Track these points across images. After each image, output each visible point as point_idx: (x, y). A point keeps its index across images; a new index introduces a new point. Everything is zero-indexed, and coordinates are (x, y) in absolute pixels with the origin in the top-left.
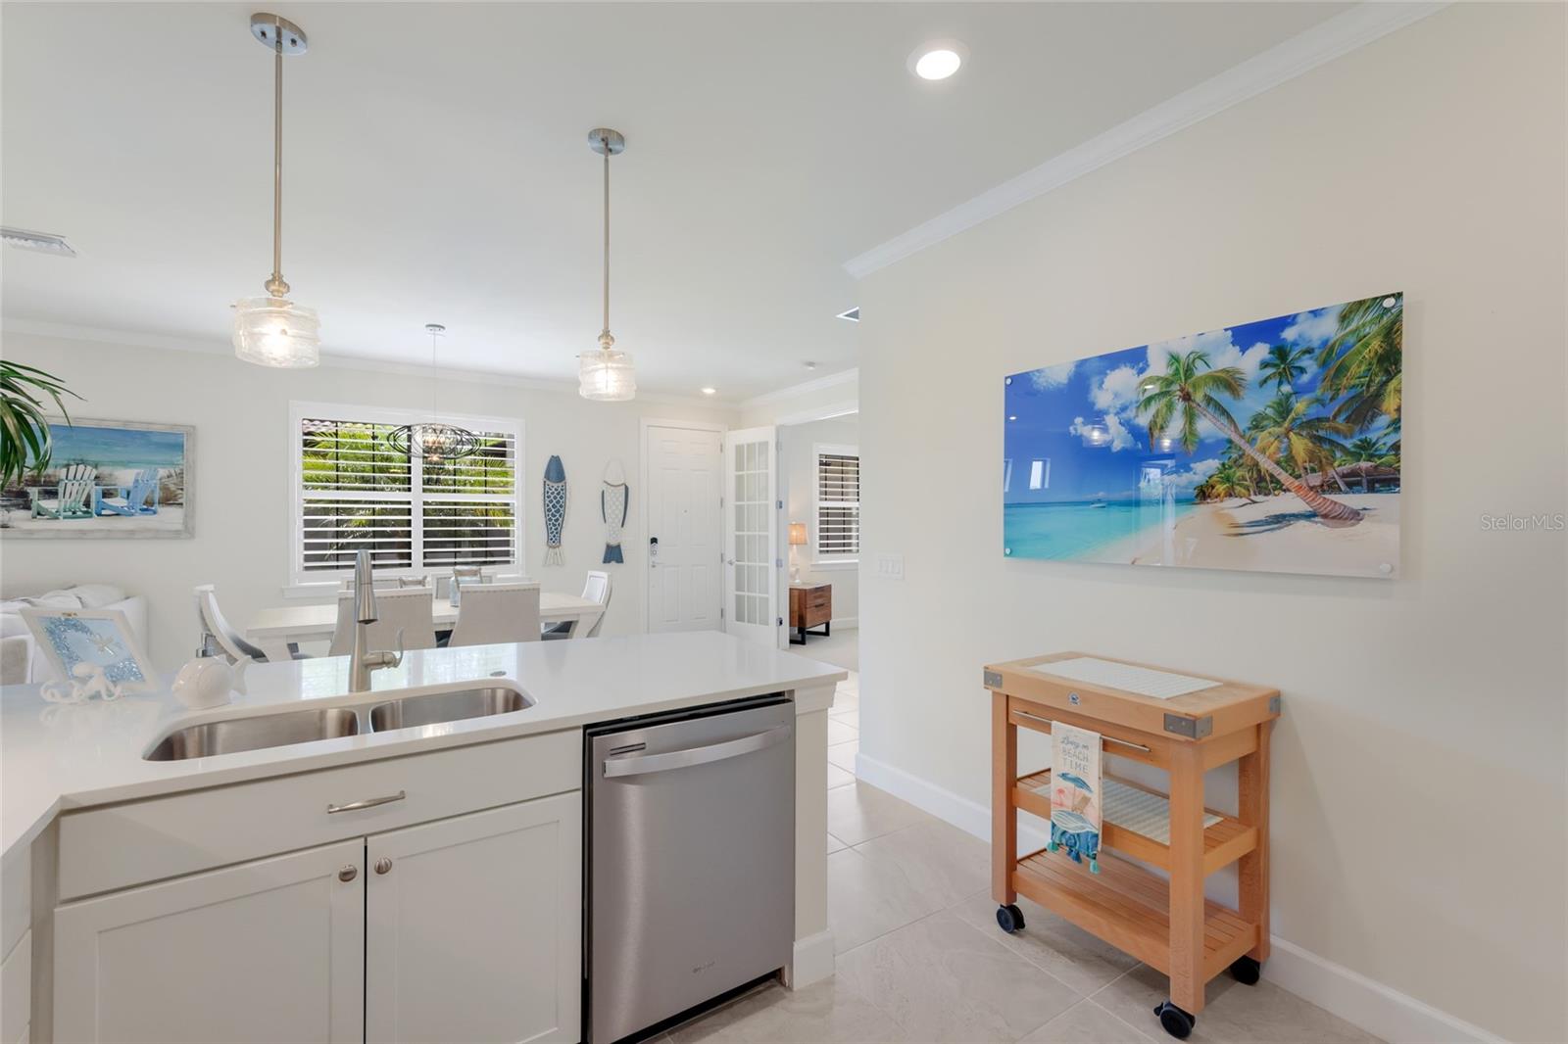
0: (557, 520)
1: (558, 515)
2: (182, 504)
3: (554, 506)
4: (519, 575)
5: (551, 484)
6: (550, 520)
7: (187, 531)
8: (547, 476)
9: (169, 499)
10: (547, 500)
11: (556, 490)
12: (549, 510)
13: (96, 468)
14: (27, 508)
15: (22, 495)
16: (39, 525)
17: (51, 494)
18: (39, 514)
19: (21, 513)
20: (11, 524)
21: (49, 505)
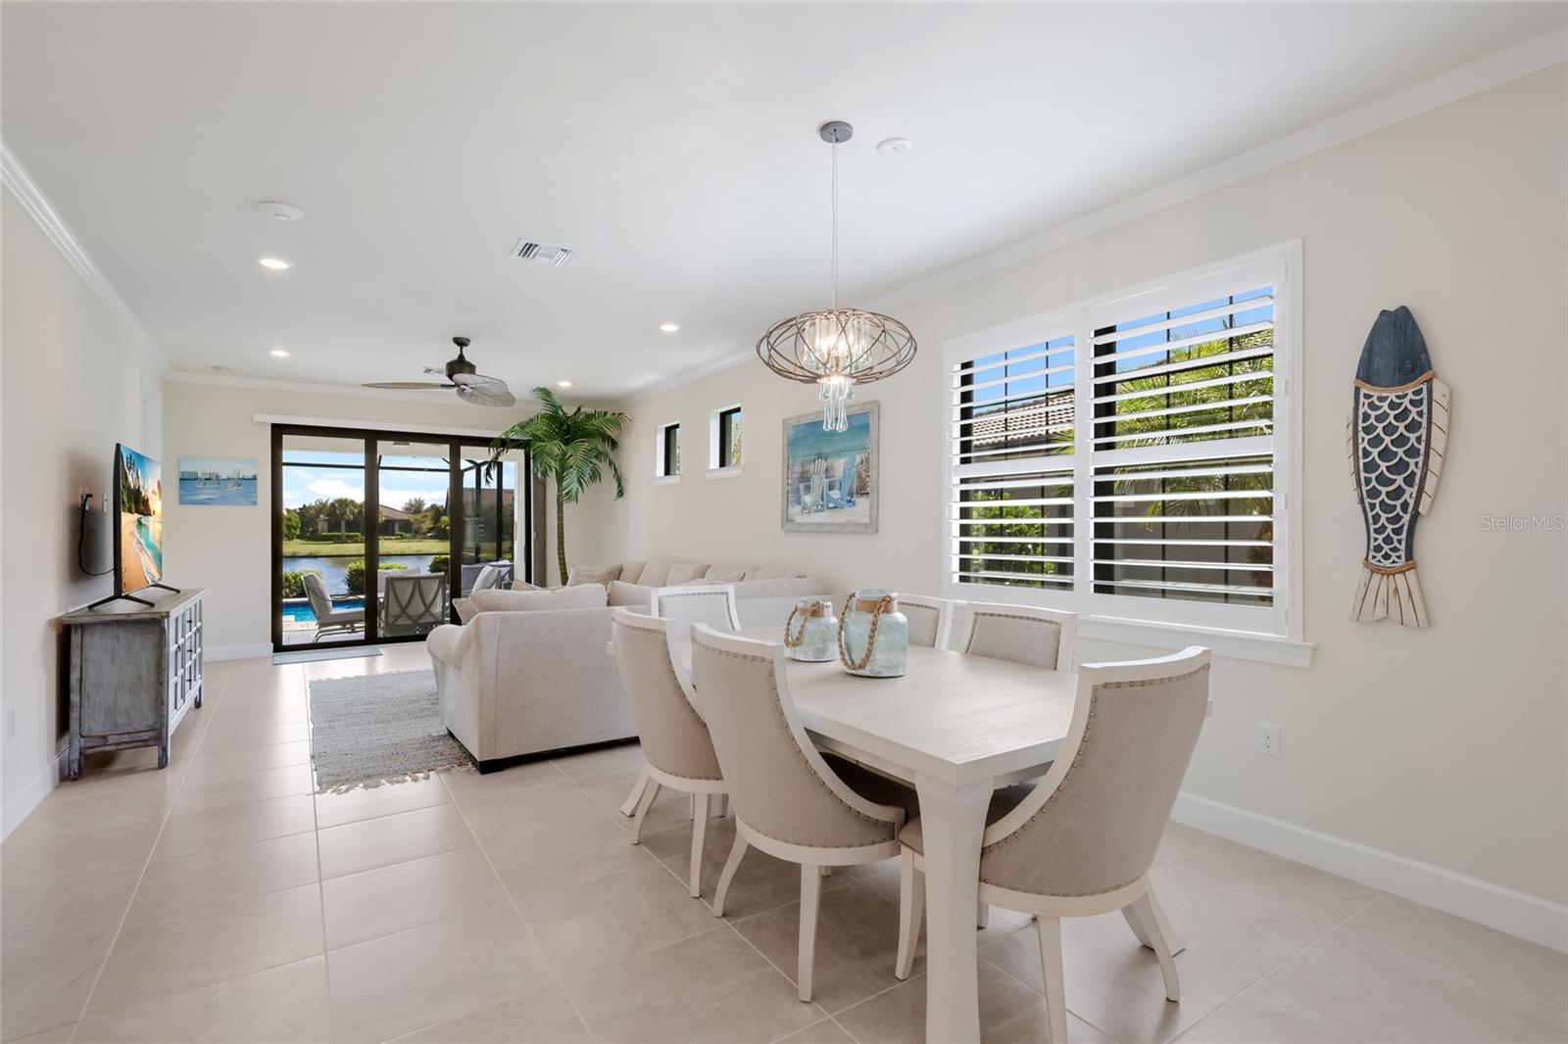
0: (1397, 493)
1: (1400, 480)
2: (868, 493)
3: (1385, 454)
4: (1283, 637)
5: (1375, 393)
6: (1373, 493)
7: (872, 527)
8: (1367, 372)
9: (862, 490)
10: (1364, 440)
11: (1393, 406)
12: (1371, 467)
13: (826, 460)
14: (800, 503)
15: (798, 491)
16: (804, 518)
17: (808, 489)
18: (804, 509)
19: (797, 509)
20: (794, 518)
21: (807, 499)
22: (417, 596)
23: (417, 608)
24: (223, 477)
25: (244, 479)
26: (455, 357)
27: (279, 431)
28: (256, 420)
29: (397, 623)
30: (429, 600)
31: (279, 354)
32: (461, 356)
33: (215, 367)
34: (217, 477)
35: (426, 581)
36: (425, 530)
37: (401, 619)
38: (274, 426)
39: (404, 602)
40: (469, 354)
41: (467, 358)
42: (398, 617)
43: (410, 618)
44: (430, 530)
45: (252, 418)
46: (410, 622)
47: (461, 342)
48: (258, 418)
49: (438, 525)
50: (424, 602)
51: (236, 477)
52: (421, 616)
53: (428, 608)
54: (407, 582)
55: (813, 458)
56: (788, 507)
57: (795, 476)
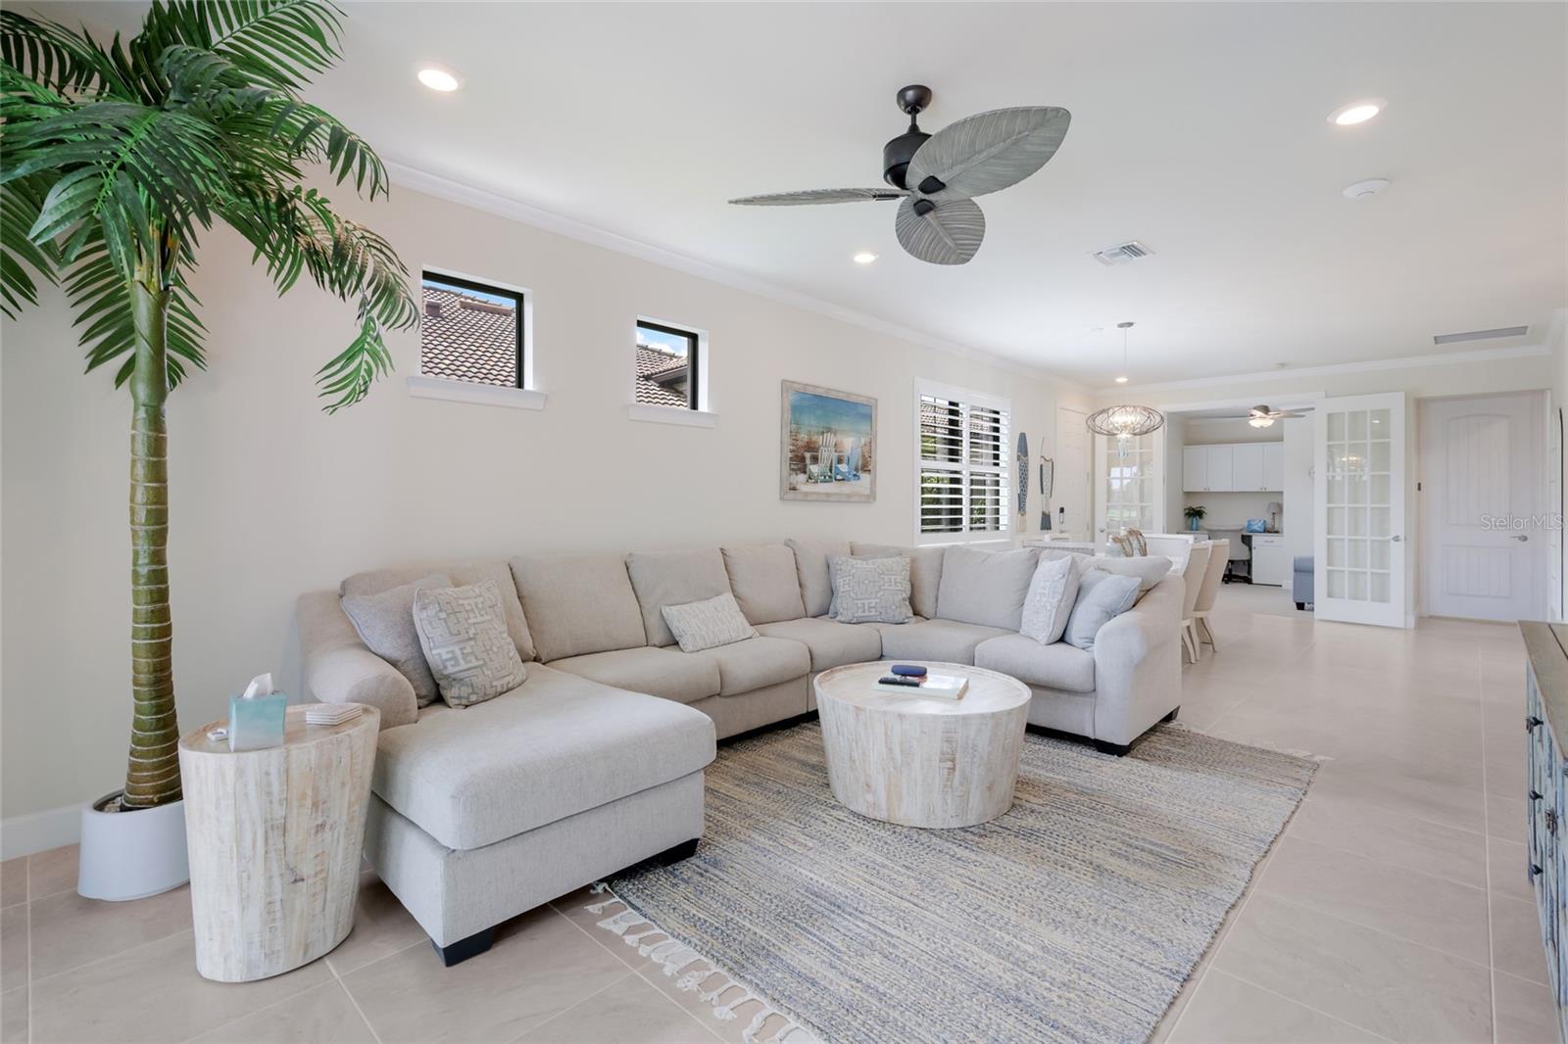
2: (869, 471)
7: (871, 498)
9: (865, 468)
13: (836, 435)
14: (805, 472)
15: (803, 459)
16: (810, 488)
17: (815, 460)
18: (810, 478)
19: (802, 477)
20: (798, 487)
21: (814, 469)
32: (914, 128)
55: (821, 430)
56: (790, 474)
57: (800, 443)
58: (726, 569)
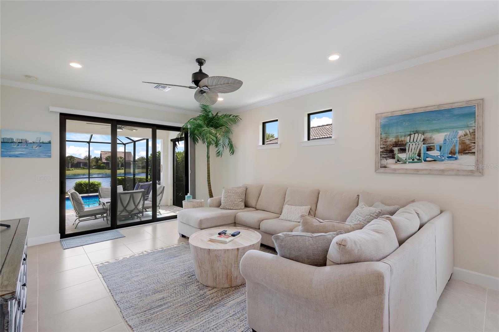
2: (474, 153)
7: (479, 171)
9: (466, 150)
13: (423, 134)
14: (394, 158)
15: (392, 151)
16: (399, 166)
17: (403, 150)
18: (398, 161)
19: (391, 161)
20: (387, 166)
21: (402, 156)
22: (132, 201)
23: (131, 207)
24: (29, 142)
25: (43, 143)
26: (197, 71)
27: (64, 117)
28: (50, 110)
29: (121, 215)
30: (137, 202)
31: (75, 65)
32: (201, 70)
33: (26, 76)
34: (26, 141)
35: (136, 194)
36: (93, 166)
37: (123, 213)
38: (61, 114)
39: (125, 204)
40: (205, 69)
41: (204, 71)
42: (122, 212)
43: (127, 211)
44: (94, 166)
45: (49, 109)
46: (128, 214)
47: (200, 62)
48: (52, 109)
49: (98, 164)
50: (134, 203)
51: (38, 142)
52: (132, 211)
53: (136, 206)
54: (127, 194)
55: (409, 133)
56: (381, 160)
57: (388, 143)
58: (318, 200)
